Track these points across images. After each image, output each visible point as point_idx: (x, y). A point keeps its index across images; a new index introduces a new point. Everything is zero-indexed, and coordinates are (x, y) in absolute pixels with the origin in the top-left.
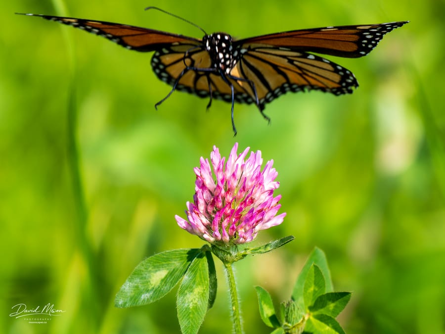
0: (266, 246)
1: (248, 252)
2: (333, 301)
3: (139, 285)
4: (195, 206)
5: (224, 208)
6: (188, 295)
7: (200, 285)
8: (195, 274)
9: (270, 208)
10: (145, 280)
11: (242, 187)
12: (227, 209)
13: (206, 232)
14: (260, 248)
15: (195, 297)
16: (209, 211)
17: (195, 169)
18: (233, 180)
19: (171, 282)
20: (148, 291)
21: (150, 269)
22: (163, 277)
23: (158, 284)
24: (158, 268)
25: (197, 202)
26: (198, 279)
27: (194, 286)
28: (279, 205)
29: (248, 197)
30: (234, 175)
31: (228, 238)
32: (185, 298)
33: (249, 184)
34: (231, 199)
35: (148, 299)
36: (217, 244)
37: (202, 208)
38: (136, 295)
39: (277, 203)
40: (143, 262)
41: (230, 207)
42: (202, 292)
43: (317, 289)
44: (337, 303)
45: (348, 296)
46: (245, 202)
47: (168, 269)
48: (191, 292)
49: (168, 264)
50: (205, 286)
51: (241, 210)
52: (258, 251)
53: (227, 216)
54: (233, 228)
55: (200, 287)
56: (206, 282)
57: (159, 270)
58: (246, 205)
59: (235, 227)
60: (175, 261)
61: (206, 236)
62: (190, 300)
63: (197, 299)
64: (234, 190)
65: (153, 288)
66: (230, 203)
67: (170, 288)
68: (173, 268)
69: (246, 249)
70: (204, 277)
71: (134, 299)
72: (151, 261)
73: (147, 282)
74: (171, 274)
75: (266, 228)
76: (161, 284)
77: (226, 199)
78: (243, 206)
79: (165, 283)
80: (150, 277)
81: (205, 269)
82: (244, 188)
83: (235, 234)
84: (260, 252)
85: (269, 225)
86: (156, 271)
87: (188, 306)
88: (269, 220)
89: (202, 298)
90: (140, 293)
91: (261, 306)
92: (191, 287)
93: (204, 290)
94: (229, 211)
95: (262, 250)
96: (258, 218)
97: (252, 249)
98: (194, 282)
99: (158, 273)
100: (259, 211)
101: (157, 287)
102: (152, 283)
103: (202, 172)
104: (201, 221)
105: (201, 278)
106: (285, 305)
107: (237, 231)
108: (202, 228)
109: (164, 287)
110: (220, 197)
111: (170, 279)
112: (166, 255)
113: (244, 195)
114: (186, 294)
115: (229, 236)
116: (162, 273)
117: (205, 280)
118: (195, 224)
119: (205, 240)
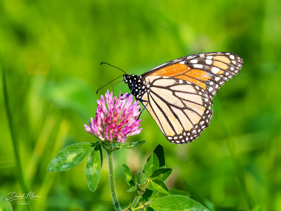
0: (131, 144)
1: (121, 147)
2: (163, 173)
3: (61, 160)
4: (96, 121)
5: (112, 124)
6: (90, 168)
7: (96, 162)
8: (94, 157)
9: (135, 125)
10: (64, 158)
11: (123, 114)
12: (113, 124)
13: (101, 135)
14: (127, 145)
15: (94, 169)
16: (103, 124)
17: (97, 101)
18: (119, 110)
19: (79, 160)
20: (65, 164)
21: (68, 152)
22: (74, 157)
23: (72, 160)
24: (72, 152)
25: (97, 118)
26: (95, 160)
27: (93, 163)
28: (140, 124)
29: (125, 120)
30: (120, 107)
31: (112, 140)
32: (89, 169)
33: (127, 112)
34: (116, 120)
35: (66, 168)
36: (105, 142)
37: (99, 122)
38: (59, 166)
39: (139, 123)
40: (64, 148)
41: (115, 124)
42: (98, 166)
43: (154, 166)
44: (164, 174)
45: (170, 171)
46: (123, 122)
47: (77, 153)
48: (92, 166)
49: (77, 150)
50: (99, 163)
51: (121, 125)
52: (126, 147)
53: (113, 128)
54: (116, 135)
55: (96, 163)
56: (99, 161)
57: (72, 153)
58: (123, 123)
59: (117, 135)
60: (81, 149)
61: (100, 137)
62: (92, 171)
63: (95, 170)
64: (118, 115)
65: (69, 163)
66: (115, 122)
67: (79, 163)
68: (80, 152)
69: (119, 145)
70: (98, 159)
71: (58, 168)
72: (68, 148)
73: (65, 159)
74: (79, 155)
75: (131, 135)
76: (73, 160)
77: (113, 119)
78: (122, 124)
79: (76, 160)
80: (67, 156)
81: (98, 154)
82: (124, 114)
83: (116, 138)
84: (127, 148)
85: (133, 134)
86: (71, 154)
87: (91, 174)
88: (134, 131)
89: (98, 169)
90: (62, 165)
91: (125, 175)
92: (92, 164)
93: (99, 165)
94: (114, 126)
95: (128, 146)
96: (129, 130)
97: (123, 145)
98: (93, 161)
99: (71, 155)
100: (130, 127)
101: (71, 162)
102: (68, 160)
103: (102, 104)
104: (98, 129)
105: (97, 159)
106: (137, 175)
107: (117, 136)
108: (99, 133)
109: (75, 162)
110: (111, 118)
111: (78, 158)
112: (77, 146)
113: (123, 118)
114: (90, 167)
115: (113, 138)
116: (74, 155)
117: (99, 160)
118: (95, 130)
119: (99, 139)
